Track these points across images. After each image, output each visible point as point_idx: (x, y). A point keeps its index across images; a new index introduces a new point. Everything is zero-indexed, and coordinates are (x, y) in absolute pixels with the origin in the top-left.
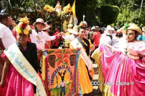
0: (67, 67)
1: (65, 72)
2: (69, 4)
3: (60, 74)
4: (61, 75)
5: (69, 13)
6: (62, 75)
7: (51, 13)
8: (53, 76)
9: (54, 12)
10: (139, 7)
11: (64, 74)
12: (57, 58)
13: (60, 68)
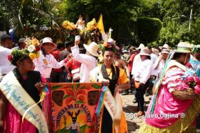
0: (82, 106)
1: (79, 112)
2: (94, 19)
3: (70, 114)
4: (72, 116)
5: (94, 30)
6: (74, 116)
7: (72, 31)
8: (59, 116)
9: (76, 29)
10: (188, 19)
11: (77, 114)
12: (66, 94)
13: (71, 107)
